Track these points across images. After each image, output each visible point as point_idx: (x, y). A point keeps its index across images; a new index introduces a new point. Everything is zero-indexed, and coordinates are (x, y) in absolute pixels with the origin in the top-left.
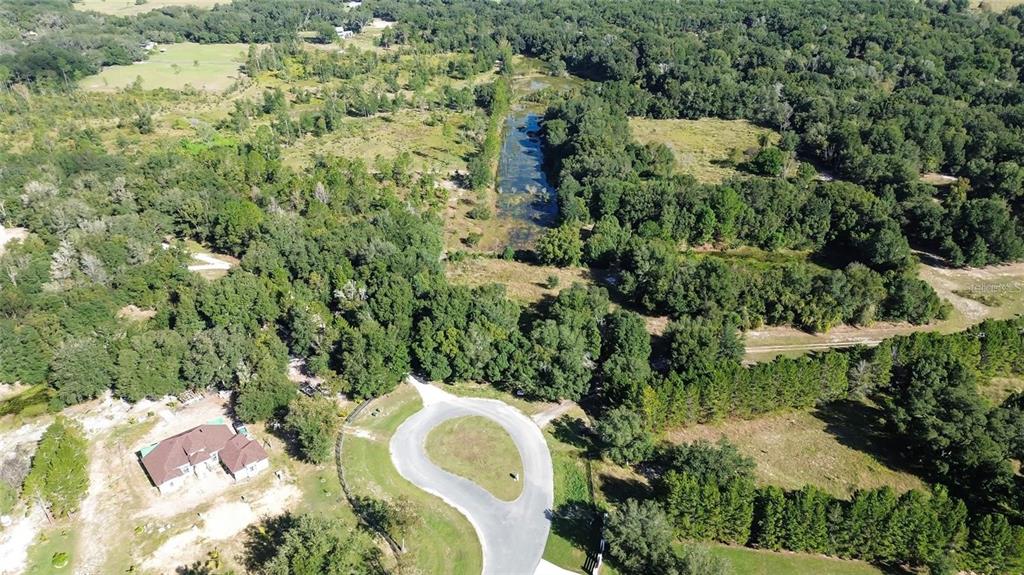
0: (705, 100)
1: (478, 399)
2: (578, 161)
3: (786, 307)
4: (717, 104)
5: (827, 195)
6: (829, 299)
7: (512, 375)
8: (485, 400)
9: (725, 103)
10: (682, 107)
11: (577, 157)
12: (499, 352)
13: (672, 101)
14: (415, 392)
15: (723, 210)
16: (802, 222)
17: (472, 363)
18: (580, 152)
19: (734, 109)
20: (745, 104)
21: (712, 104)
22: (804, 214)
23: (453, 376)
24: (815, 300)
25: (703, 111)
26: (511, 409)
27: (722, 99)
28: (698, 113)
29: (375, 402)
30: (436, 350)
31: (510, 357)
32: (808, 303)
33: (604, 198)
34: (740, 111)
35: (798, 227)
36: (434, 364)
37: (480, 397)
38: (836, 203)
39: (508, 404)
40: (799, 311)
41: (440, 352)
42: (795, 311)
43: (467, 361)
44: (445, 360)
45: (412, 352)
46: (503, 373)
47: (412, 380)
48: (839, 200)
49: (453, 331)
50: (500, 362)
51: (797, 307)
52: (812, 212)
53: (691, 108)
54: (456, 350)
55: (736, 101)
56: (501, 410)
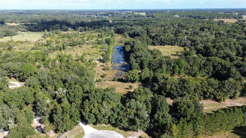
0: (167, 40)
1: (106, 131)
2: (135, 54)
3: (210, 93)
4: (170, 41)
5: (211, 60)
6: (225, 90)
7: (119, 121)
8: (109, 131)
9: (172, 41)
10: (160, 42)
11: (134, 53)
12: (114, 112)
13: (158, 41)
14: (82, 129)
15: (180, 65)
16: (204, 68)
17: (104, 117)
18: (135, 52)
19: (175, 43)
20: (177, 41)
21: (169, 41)
22: (204, 66)
23: (96, 122)
24: (220, 90)
25: (166, 43)
26: (119, 135)
27: (171, 40)
28: (165, 44)
29: (66, 134)
30: (90, 112)
31: (118, 114)
32: (218, 92)
33: (144, 63)
34: (176, 43)
35: (203, 70)
36: (89, 118)
37: (107, 130)
38: (213, 63)
39: (118, 132)
40: (215, 95)
41: (91, 113)
42: (213, 94)
43: (102, 116)
44: (94, 116)
45: (81, 113)
46: (116, 120)
47: (81, 124)
48: (215, 62)
49: (96, 104)
50: (115, 116)
51: (214, 93)
52: (207, 65)
53: (163, 42)
54: (97, 112)
55: (175, 40)
56: (115, 135)
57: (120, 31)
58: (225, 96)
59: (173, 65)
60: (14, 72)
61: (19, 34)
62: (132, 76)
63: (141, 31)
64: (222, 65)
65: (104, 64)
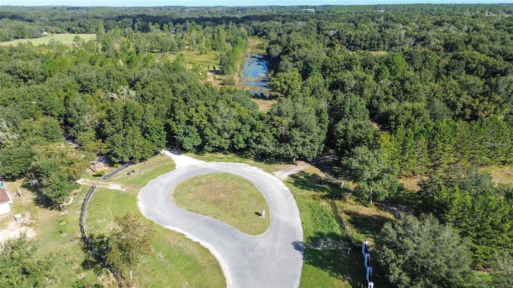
0: (361, 40)
1: (225, 163)
2: (290, 57)
3: (464, 105)
4: (368, 42)
5: (462, 58)
6: (498, 98)
7: (254, 141)
8: (230, 163)
9: (373, 41)
10: (347, 44)
11: (290, 54)
12: (243, 124)
13: (341, 41)
14: (170, 160)
15: (394, 67)
16: (447, 75)
17: (219, 133)
18: (292, 51)
19: (378, 45)
20: (384, 41)
21: (365, 41)
22: (448, 70)
23: (204, 143)
24: (487, 98)
25: (360, 46)
26: (254, 169)
27: (371, 39)
28: (357, 47)
29: (132, 167)
30: (189, 123)
31: (253, 128)
32: (481, 101)
33: (311, 66)
34: (381, 46)
35: (445, 78)
36: (185, 134)
37: (226, 161)
38: (468, 63)
39: (252, 165)
40: (475, 108)
41: (191, 124)
42: (472, 108)
43: (215, 131)
44: (196, 130)
45: (168, 127)
46: (246, 141)
47: (166, 153)
48: (470, 60)
49: (202, 108)
50: (244, 131)
51: (473, 104)
52: (453, 68)
53: (353, 44)
54: (205, 122)
55: (378, 40)
56: (244, 169)
57: (259, 31)
58: (499, 110)
59: (376, 67)
60: (26, 76)
61: (45, 35)
62: (285, 83)
63: (304, 28)
64: (487, 67)
65: (224, 77)
